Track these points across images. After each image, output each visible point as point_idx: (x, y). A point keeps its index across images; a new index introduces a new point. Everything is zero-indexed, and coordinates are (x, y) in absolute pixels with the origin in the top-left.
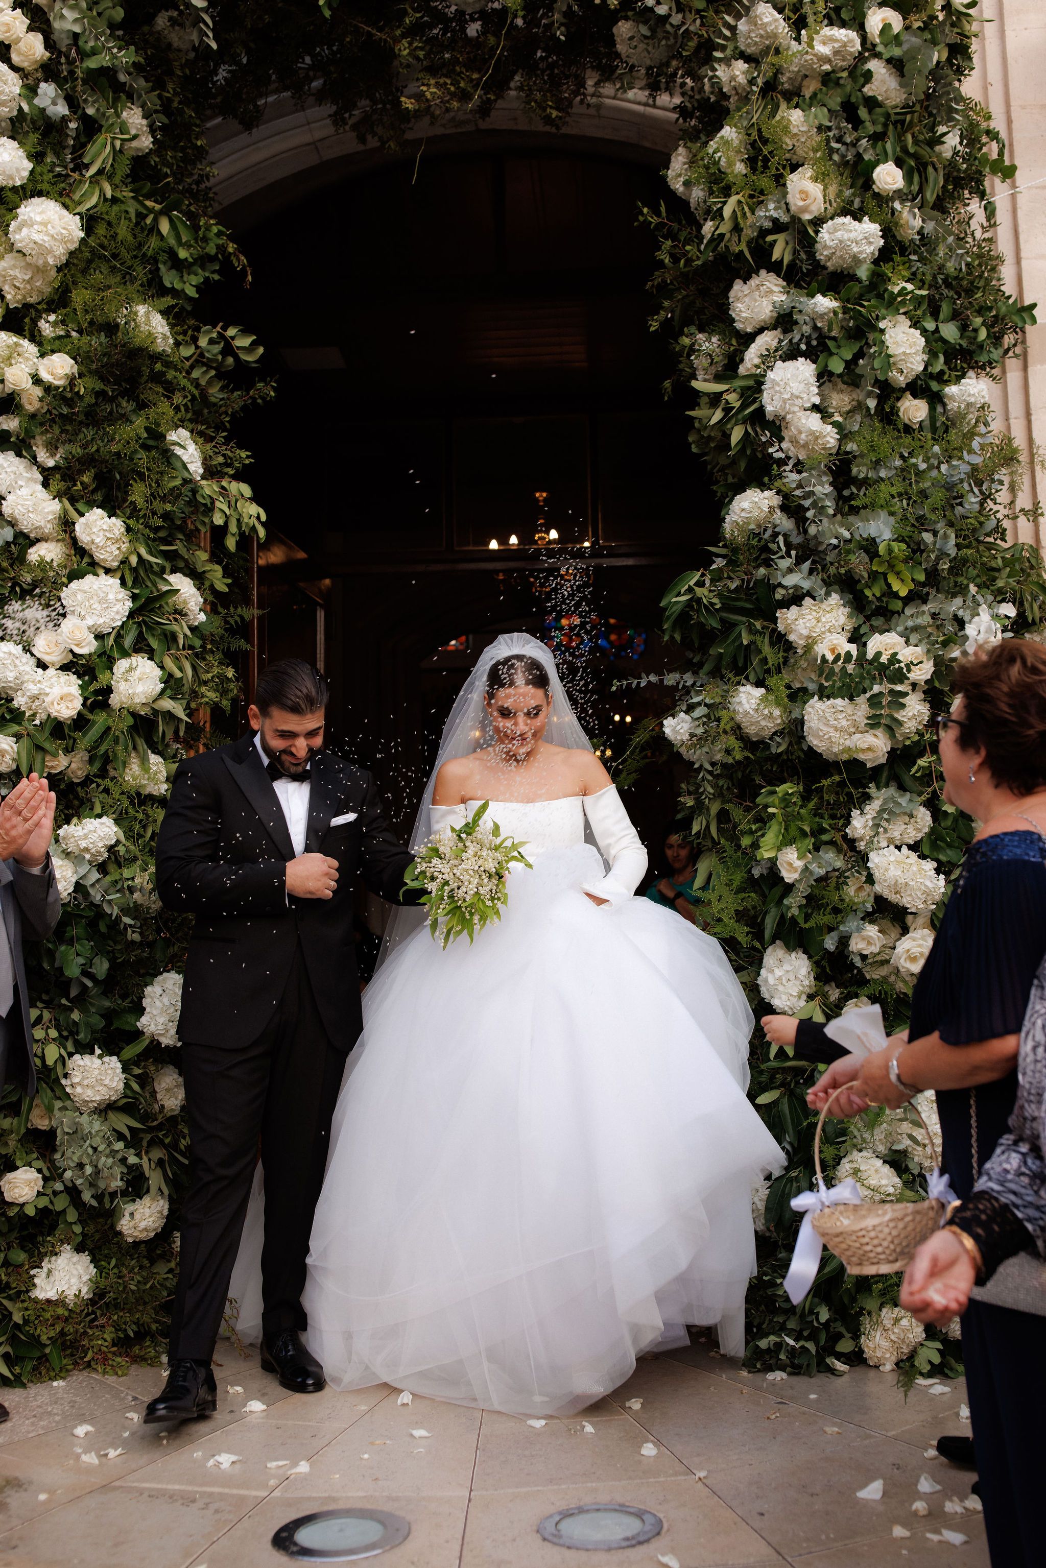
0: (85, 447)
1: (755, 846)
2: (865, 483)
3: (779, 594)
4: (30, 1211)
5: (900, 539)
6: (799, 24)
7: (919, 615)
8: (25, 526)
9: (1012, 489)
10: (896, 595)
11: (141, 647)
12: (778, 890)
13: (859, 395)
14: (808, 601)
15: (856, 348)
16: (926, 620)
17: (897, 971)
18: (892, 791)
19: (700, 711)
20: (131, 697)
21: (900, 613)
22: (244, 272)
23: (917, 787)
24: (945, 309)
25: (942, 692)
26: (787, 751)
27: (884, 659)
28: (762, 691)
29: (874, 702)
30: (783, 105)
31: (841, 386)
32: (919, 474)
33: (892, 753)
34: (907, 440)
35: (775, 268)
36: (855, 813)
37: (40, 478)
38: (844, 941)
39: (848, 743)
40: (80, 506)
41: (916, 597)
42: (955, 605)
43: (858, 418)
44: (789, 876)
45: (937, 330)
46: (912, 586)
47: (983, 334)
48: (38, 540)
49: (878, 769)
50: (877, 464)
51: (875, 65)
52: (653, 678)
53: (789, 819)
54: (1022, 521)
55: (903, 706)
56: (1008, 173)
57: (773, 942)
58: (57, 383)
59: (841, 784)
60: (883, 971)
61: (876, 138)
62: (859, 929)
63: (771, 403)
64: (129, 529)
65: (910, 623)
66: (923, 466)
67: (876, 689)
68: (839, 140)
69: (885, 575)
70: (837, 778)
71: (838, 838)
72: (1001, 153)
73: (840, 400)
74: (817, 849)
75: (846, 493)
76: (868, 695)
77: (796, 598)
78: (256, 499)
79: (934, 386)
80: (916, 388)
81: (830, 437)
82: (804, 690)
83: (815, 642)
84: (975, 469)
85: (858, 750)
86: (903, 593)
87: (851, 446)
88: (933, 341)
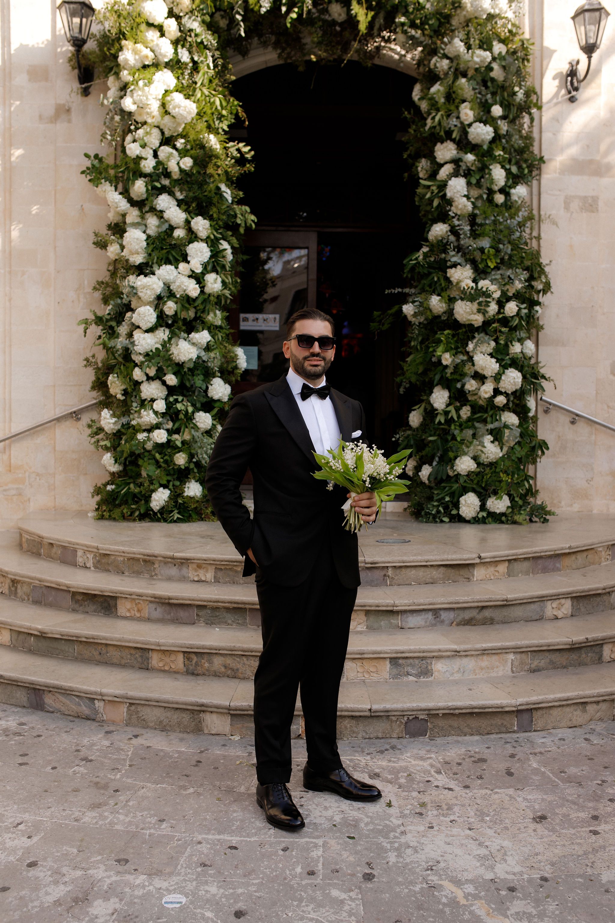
0: (194, 193)
1: (435, 351)
2: (481, 225)
3: (449, 264)
4: (183, 467)
5: (491, 247)
6: (469, 47)
7: (497, 275)
8: (173, 223)
9: (531, 229)
10: (489, 267)
11: (214, 270)
12: (440, 368)
13: (480, 191)
14: (459, 267)
15: (481, 175)
16: (498, 277)
17: (480, 398)
18: (482, 335)
19: (416, 304)
20: (213, 289)
21: (490, 273)
22: (244, 121)
23: (492, 334)
24: (513, 161)
25: (502, 302)
26: (447, 319)
27: (484, 289)
28: (440, 297)
29: (480, 304)
30: (460, 77)
31: (474, 188)
32: (500, 223)
33: (484, 322)
34: (497, 209)
35: (453, 140)
36: (470, 342)
37: (176, 203)
38: (463, 386)
39: (469, 317)
40: (193, 216)
41: (497, 268)
42: (509, 272)
43: (480, 201)
44: (444, 362)
45: (510, 169)
46: (495, 265)
47: (526, 171)
48: (176, 228)
49: (478, 328)
50: (486, 218)
51: (495, 66)
52: (400, 290)
53: (448, 343)
54: (534, 241)
55: (489, 306)
56: (540, 108)
57: (437, 385)
58: (187, 169)
59: (466, 332)
60: (476, 397)
61: (494, 94)
62: (469, 381)
63: (449, 194)
64: (211, 226)
65: (493, 277)
66: (501, 220)
67: (481, 299)
68: (480, 93)
69: (486, 260)
70: (464, 330)
71: (463, 351)
72: (537, 100)
73: (475, 193)
74: (456, 354)
75: (474, 228)
76: (478, 301)
77: (455, 265)
78: (252, 212)
79: (507, 189)
80: (502, 191)
81: (470, 206)
82: (455, 298)
83: (460, 281)
84: (519, 222)
85: (472, 320)
86: (492, 267)
87: (477, 212)
88: (508, 172)
